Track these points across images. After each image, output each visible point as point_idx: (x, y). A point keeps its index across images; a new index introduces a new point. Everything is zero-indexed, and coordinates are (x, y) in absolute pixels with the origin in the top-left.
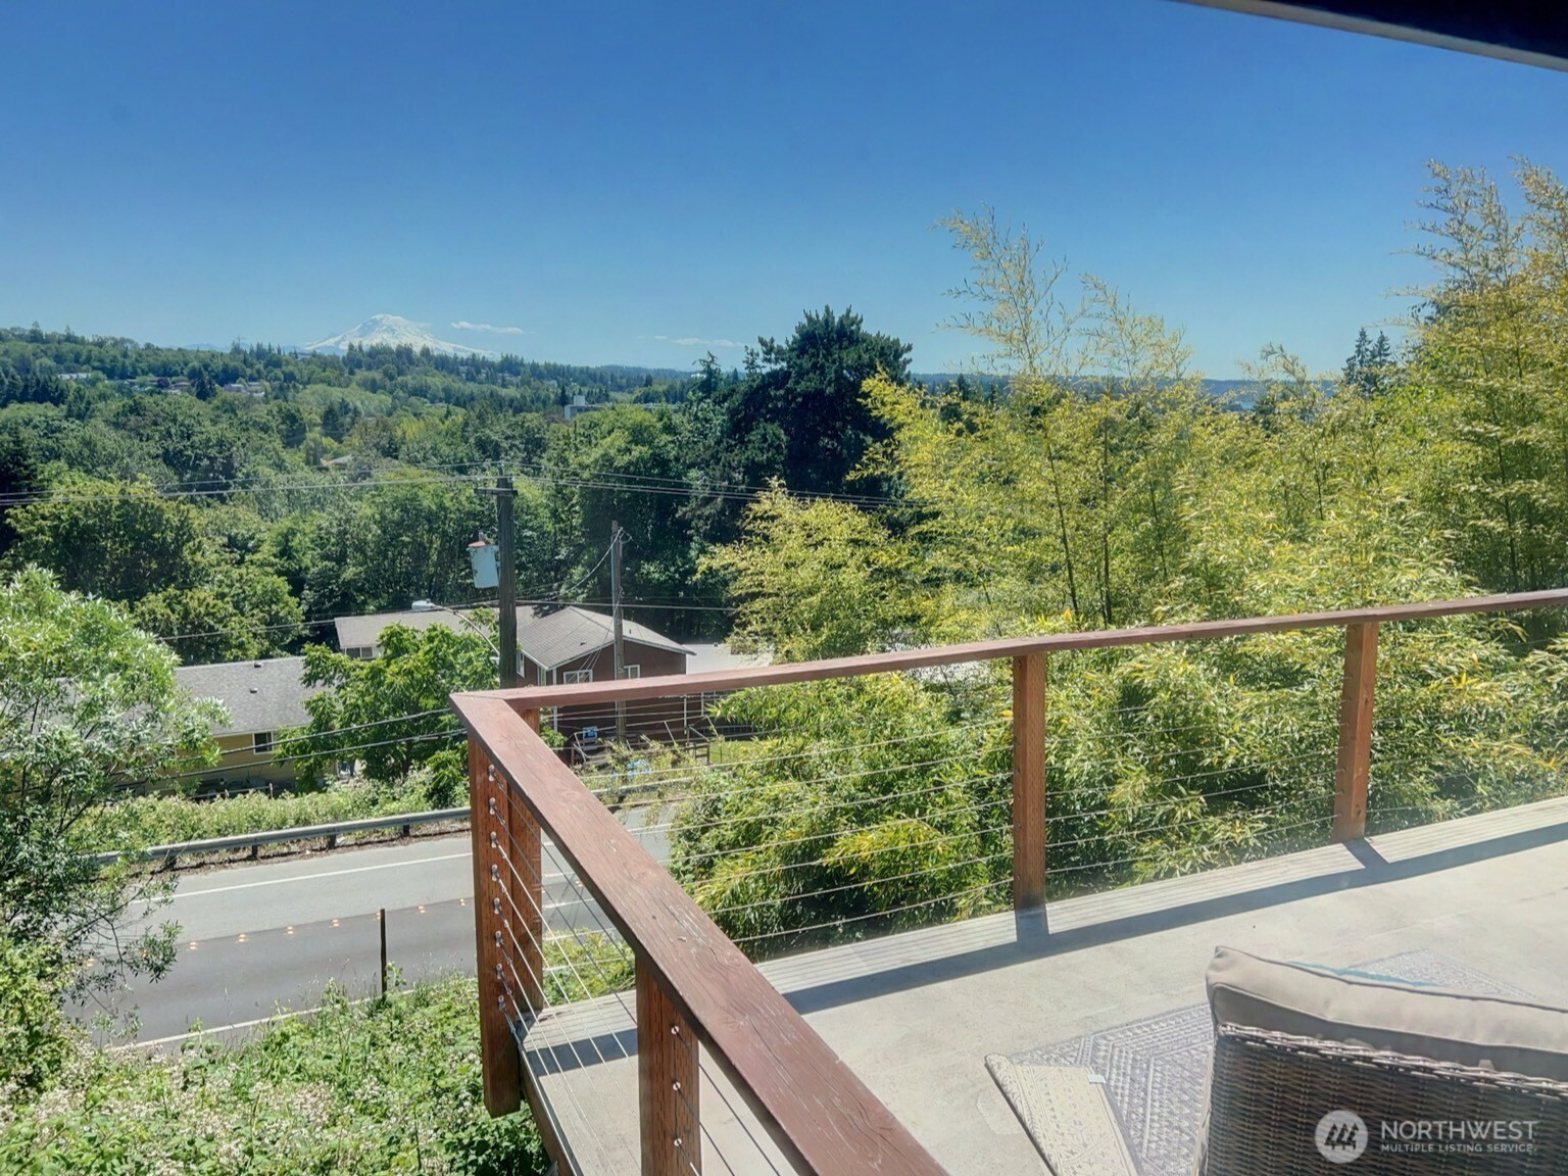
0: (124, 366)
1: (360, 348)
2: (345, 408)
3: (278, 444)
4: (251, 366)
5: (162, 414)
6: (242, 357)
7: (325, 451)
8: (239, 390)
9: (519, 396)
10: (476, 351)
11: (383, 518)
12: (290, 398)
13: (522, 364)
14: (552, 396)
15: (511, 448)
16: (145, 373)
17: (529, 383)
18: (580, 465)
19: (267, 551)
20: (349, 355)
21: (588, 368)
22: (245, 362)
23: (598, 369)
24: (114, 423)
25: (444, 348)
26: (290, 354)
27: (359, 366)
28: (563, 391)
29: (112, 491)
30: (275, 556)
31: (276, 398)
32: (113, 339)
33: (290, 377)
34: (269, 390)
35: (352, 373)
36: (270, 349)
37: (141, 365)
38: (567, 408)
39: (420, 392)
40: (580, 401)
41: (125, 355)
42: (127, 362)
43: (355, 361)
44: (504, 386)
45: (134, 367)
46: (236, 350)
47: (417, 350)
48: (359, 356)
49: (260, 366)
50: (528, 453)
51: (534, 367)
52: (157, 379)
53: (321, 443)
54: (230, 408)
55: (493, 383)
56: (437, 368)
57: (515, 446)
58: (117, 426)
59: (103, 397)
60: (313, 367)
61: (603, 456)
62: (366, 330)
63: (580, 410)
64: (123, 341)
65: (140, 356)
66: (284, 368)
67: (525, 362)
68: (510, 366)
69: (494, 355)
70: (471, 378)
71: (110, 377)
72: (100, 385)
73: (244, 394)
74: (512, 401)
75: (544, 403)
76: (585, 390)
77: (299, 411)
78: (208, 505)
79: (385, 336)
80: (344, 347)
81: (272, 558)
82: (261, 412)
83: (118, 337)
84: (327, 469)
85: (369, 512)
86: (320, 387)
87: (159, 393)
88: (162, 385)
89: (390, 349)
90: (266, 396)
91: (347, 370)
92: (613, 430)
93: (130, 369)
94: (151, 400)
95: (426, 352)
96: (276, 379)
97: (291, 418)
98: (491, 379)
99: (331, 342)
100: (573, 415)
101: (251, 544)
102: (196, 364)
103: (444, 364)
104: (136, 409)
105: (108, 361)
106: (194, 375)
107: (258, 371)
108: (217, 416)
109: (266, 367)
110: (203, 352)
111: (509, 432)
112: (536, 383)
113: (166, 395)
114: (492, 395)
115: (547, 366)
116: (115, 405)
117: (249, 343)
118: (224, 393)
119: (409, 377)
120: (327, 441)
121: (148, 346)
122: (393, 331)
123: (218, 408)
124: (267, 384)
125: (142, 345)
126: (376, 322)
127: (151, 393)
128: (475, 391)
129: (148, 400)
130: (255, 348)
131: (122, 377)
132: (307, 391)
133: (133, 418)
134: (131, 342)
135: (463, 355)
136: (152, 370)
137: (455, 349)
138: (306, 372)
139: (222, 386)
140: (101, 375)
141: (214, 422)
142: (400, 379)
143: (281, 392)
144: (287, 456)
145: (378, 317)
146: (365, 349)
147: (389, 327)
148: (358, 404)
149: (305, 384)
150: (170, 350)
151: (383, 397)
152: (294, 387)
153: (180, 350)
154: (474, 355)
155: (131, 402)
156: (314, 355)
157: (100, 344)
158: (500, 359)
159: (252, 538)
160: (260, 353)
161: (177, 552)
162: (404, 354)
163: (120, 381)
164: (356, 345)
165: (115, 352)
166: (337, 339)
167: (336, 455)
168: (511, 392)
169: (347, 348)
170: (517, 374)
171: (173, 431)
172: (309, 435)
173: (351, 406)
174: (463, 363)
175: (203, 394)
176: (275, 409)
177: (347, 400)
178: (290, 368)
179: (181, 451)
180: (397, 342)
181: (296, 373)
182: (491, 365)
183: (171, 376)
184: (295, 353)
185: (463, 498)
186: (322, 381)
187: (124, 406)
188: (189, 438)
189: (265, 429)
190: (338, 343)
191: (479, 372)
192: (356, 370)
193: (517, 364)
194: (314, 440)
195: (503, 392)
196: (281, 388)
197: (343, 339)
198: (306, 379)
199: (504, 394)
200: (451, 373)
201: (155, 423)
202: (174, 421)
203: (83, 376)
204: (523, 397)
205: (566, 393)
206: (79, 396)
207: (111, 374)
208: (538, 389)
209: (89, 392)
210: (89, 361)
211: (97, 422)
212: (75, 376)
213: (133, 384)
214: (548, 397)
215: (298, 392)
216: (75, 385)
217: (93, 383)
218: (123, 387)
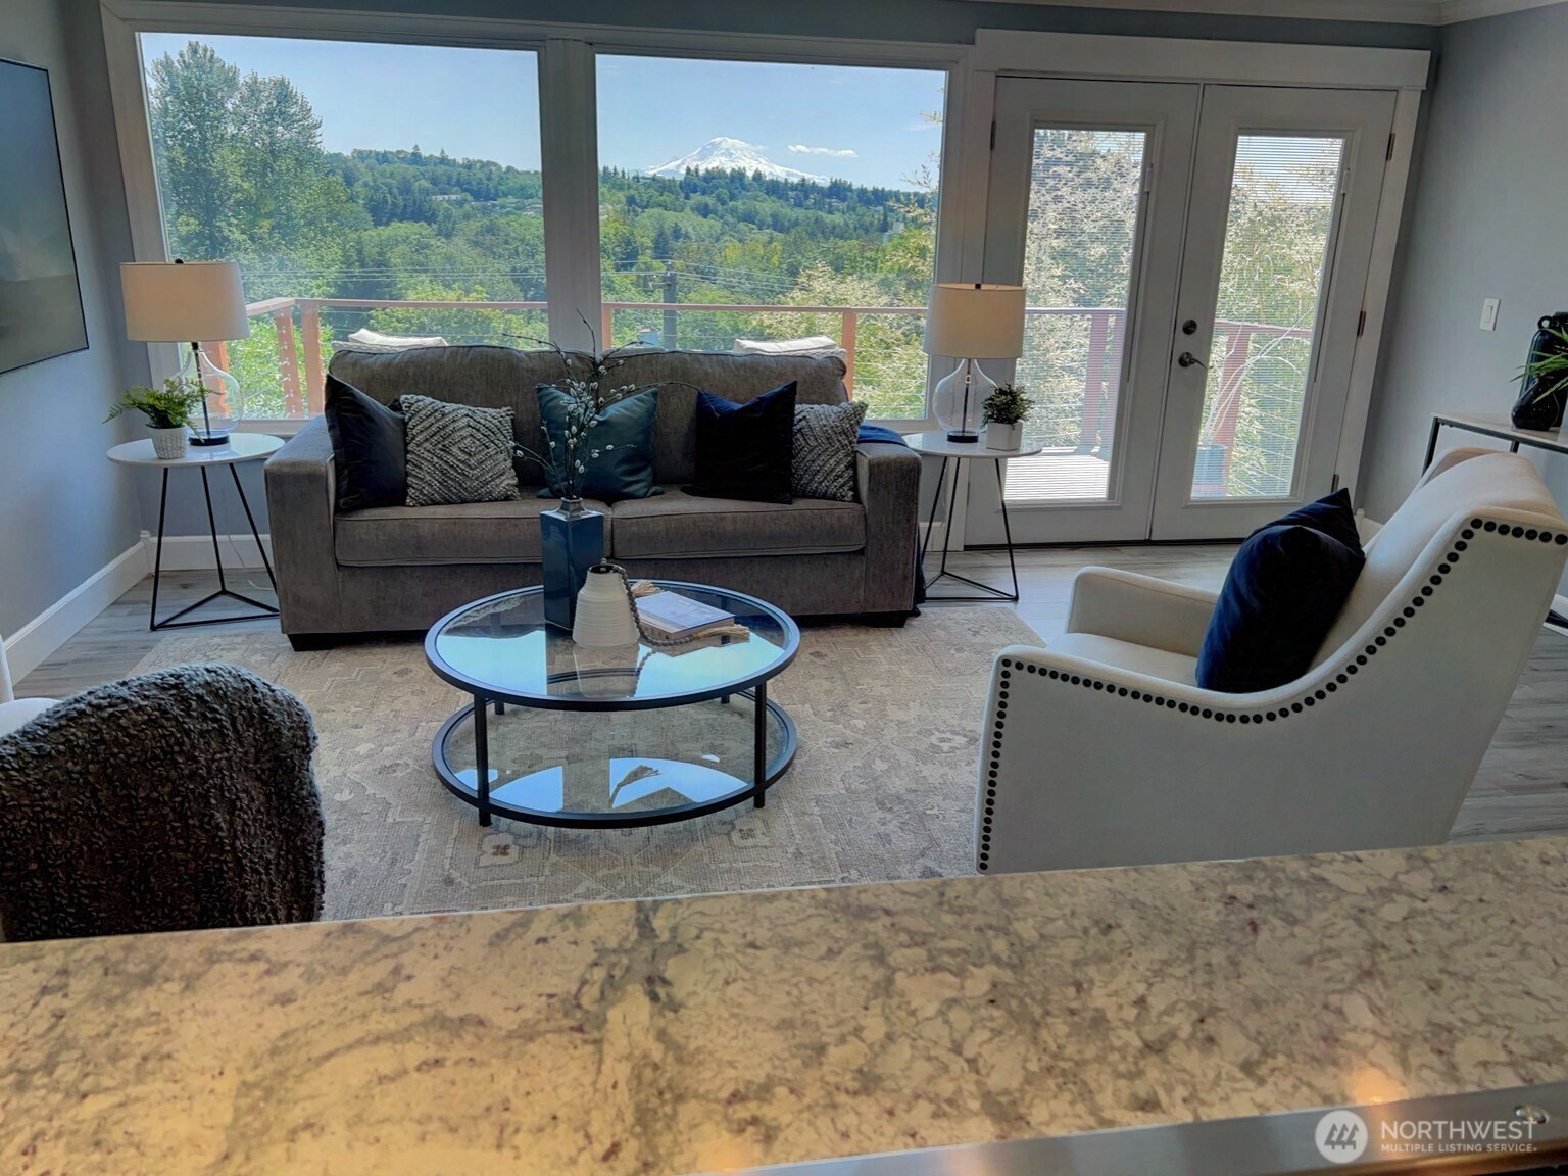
0: (488, 190)
1: (697, 170)
2: (677, 233)
5: (513, 234)
9: (842, 222)
10: (807, 176)
12: (628, 222)
13: (850, 188)
14: (875, 223)
16: (506, 195)
17: (854, 209)
20: (685, 178)
24: (473, 242)
25: (775, 171)
26: (633, 177)
27: (695, 191)
28: (887, 218)
29: (451, 297)
32: (481, 162)
33: (630, 201)
34: (612, 214)
35: (687, 197)
36: (615, 173)
37: (503, 188)
38: (886, 236)
39: (749, 218)
40: (900, 228)
41: (489, 178)
42: (491, 186)
43: (693, 184)
44: (830, 212)
45: (496, 190)
47: (750, 174)
48: (696, 180)
49: (605, 190)
51: (862, 191)
52: (516, 201)
53: (651, 266)
55: (820, 209)
56: (767, 193)
58: (476, 244)
59: (467, 217)
60: (651, 191)
62: (703, 157)
64: (489, 164)
65: (502, 179)
66: (626, 192)
67: (855, 187)
68: (838, 190)
69: (823, 180)
70: (798, 204)
71: (476, 198)
72: (467, 207)
74: (834, 227)
75: (867, 230)
77: (632, 234)
79: (723, 159)
83: (485, 160)
86: (657, 211)
87: (515, 215)
88: (520, 207)
89: (724, 172)
90: (608, 219)
91: (682, 195)
93: (493, 191)
94: (506, 222)
95: (758, 176)
96: (619, 202)
97: (626, 241)
98: (818, 206)
99: (672, 166)
103: (775, 189)
104: (491, 229)
105: (474, 183)
109: (609, 190)
112: (861, 210)
113: (520, 216)
114: (816, 221)
115: (875, 192)
116: (475, 224)
119: (740, 202)
120: (658, 265)
121: (510, 169)
122: (731, 155)
124: (610, 207)
125: (504, 167)
126: (714, 146)
127: (508, 214)
128: (801, 217)
129: (503, 222)
131: (486, 200)
132: (645, 215)
133: (489, 237)
134: (495, 165)
135: (796, 180)
136: (512, 192)
137: (788, 173)
138: (645, 199)
140: (470, 198)
142: (731, 204)
143: (620, 217)
145: (718, 140)
146: (702, 171)
147: (727, 150)
148: (690, 229)
149: (644, 208)
150: (528, 173)
151: (713, 222)
152: (634, 211)
154: (804, 180)
155: (488, 222)
156: (654, 178)
157: (469, 166)
158: (829, 184)
162: (738, 176)
163: (484, 203)
164: (692, 169)
165: (481, 175)
166: (678, 162)
168: (837, 219)
169: (684, 172)
170: (844, 200)
171: (520, 249)
172: (641, 258)
173: (683, 231)
174: (794, 187)
176: (613, 231)
177: (680, 224)
178: (632, 192)
180: (733, 165)
181: (637, 196)
182: (821, 190)
183: (527, 198)
186: (660, 206)
187: (482, 226)
188: (533, 256)
190: (678, 167)
191: (807, 198)
192: (692, 195)
193: (845, 189)
194: (646, 263)
195: (828, 219)
196: (622, 212)
197: (683, 163)
198: (645, 204)
199: (828, 221)
200: (779, 198)
201: (507, 243)
202: (522, 240)
203: (454, 197)
204: (847, 224)
205: (889, 219)
206: (448, 217)
207: (477, 196)
208: (863, 215)
209: (456, 213)
210: (459, 183)
211: (459, 241)
212: (447, 197)
213: (494, 206)
214: (871, 223)
215: (637, 216)
216: (446, 205)
217: (461, 204)
218: (485, 208)
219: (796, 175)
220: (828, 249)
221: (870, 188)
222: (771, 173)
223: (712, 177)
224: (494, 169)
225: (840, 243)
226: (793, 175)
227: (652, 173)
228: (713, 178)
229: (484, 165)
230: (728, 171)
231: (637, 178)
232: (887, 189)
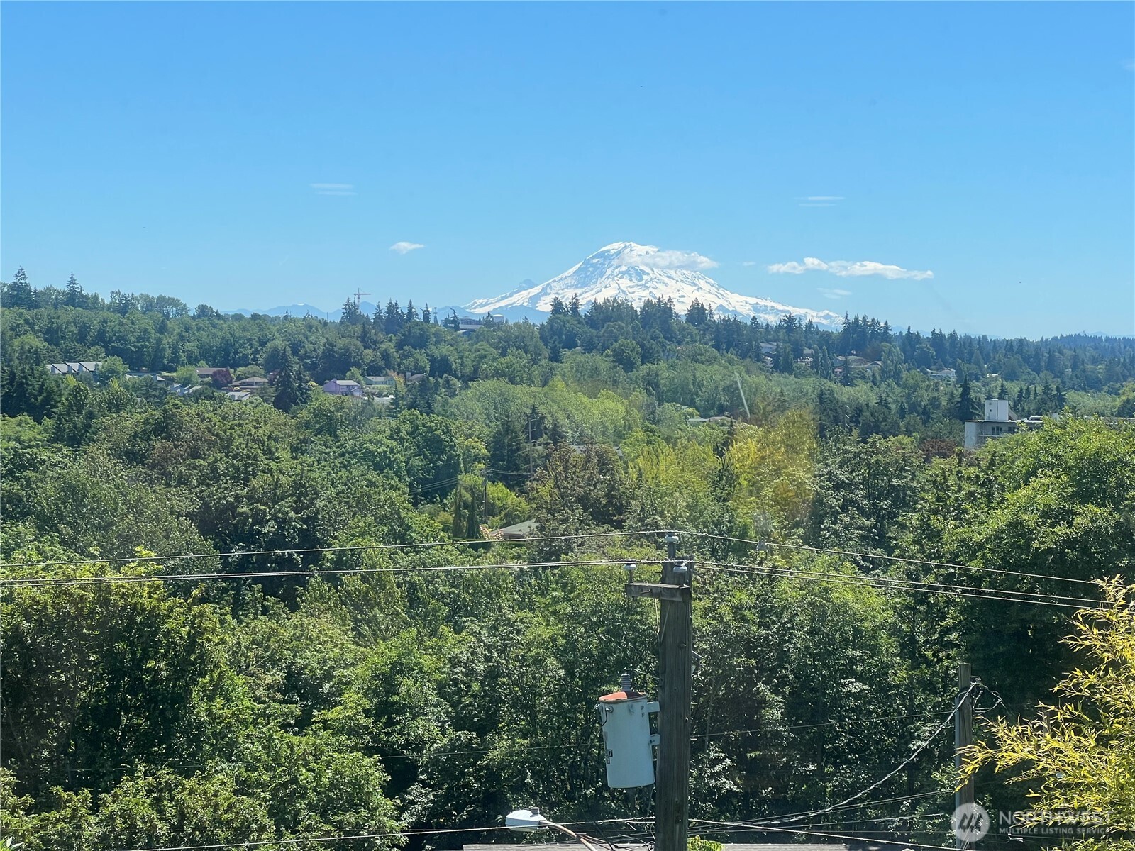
0: (158, 350)
1: (575, 306)
2: (535, 425)
3: (400, 497)
4: (373, 345)
5: (208, 436)
6: (358, 328)
7: (491, 511)
8: (349, 391)
9: (874, 401)
10: (796, 312)
11: (572, 644)
12: (437, 407)
13: (885, 335)
14: (944, 400)
15: (844, 508)
16: (193, 360)
17: (897, 376)
18: (962, 543)
19: (352, 706)
20: (551, 321)
21: (1021, 342)
22: (364, 337)
23: (1044, 343)
24: (127, 454)
26: (447, 321)
27: (570, 345)
28: (966, 390)
29: (82, 572)
30: (367, 713)
31: (411, 406)
32: (146, 299)
33: (441, 367)
34: (403, 391)
35: (555, 358)
36: (410, 314)
37: (188, 346)
38: (970, 427)
39: (683, 394)
40: (999, 411)
41: (162, 329)
42: (166, 340)
44: (847, 381)
45: (175, 350)
46: (352, 315)
47: (681, 309)
48: (571, 324)
49: (390, 346)
50: (880, 519)
51: (911, 340)
52: (212, 370)
53: (485, 494)
54: (327, 425)
55: (826, 376)
56: (718, 347)
57: (854, 503)
58: (132, 457)
59: (115, 405)
60: (482, 345)
61: (1012, 525)
62: (586, 277)
63: (997, 429)
64: (163, 301)
65: (187, 330)
66: (432, 349)
67: (893, 331)
68: (861, 338)
70: (783, 365)
71: (135, 366)
72: (115, 385)
73: (359, 399)
74: (859, 411)
75: (926, 416)
76: (1013, 388)
77: (447, 431)
78: (265, 611)
79: (624, 283)
80: (545, 307)
81: (362, 720)
82: (378, 434)
83: (154, 294)
84: (487, 546)
85: (546, 633)
86: (492, 385)
87: (211, 398)
88: (220, 383)
89: (632, 307)
90: (395, 402)
91: (546, 352)
92: (1034, 474)
93: (168, 353)
94: (193, 412)
95: (698, 313)
96: (418, 369)
97: (434, 445)
98: (822, 368)
99: (522, 298)
100: (981, 440)
101: (326, 688)
102: (279, 343)
103: (733, 337)
105: (131, 338)
106: (276, 363)
107: (386, 356)
108: (304, 441)
109: (399, 347)
110: (294, 321)
111: (843, 475)
112: (911, 375)
113: (222, 400)
114: (821, 398)
115: (937, 339)
116: (133, 419)
117: (373, 303)
118: (322, 397)
119: (662, 365)
120: (497, 491)
121: (204, 311)
122: (640, 274)
123: (307, 425)
124: (399, 379)
125: (192, 308)
126: (605, 256)
127: (198, 396)
128: (790, 392)
129: (189, 412)
130: (384, 308)
131: (154, 369)
132: (469, 393)
133: (157, 443)
134: (174, 302)
135: (773, 320)
136: (206, 355)
137: (756, 307)
138: (469, 363)
139: (321, 383)
140: (118, 363)
141: (297, 450)
142: (645, 368)
143: (421, 398)
144: (419, 520)
145: (613, 247)
146: (584, 308)
147: (633, 265)
148: (561, 418)
149: (468, 379)
150: (238, 317)
151: (610, 404)
152: (448, 385)
153: (255, 317)
154: (790, 320)
155: (158, 414)
156: (489, 321)
157: (124, 307)
158: (841, 327)
159: (328, 676)
160: (394, 320)
161: (182, 698)
162: (658, 313)
163: (149, 376)
164: (566, 302)
165: (147, 323)
166: (534, 291)
167: (510, 519)
168: (863, 393)
169: (549, 308)
170: (875, 356)
171: (221, 467)
172: (465, 479)
173: (548, 423)
174: (769, 333)
175: (286, 399)
176: (407, 427)
177: (542, 410)
178: (444, 350)
179: (231, 507)
180: (646, 295)
181: (453, 358)
182: (826, 338)
183: (235, 366)
184: (455, 321)
185: (726, 611)
186: (498, 374)
187: (146, 422)
189: (381, 464)
190: (534, 299)
191: (799, 353)
192: (566, 353)
193: (874, 335)
194: (471, 489)
195: (845, 394)
196: (424, 386)
197: (544, 292)
198: (468, 370)
199: (844, 398)
200: (743, 356)
201: (195, 454)
202: (226, 449)
203: (90, 366)
204: (883, 403)
205: (972, 395)
206: (77, 402)
207: (135, 363)
208: (915, 387)
209: (94, 396)
210: (102, 339)
211: (99, 452)
212: (75, 366)
213: (170, 381)
214: (935, 402)
215: (453, 395)
216: (73, 382)
217: (103, 378)
218: (151, 386)
219: (777, 312)
220: (857, 455)
221: (926, 332)
222: (721, 308)
223: (606, 315)
224: (171, 310)
225: (882, 444)
226: (765, 310)
227: (483, 311)
228: (608, 318)
229: (152, 305)
230: (637, 305)
231: (453, 323)
232: (961, 333)
